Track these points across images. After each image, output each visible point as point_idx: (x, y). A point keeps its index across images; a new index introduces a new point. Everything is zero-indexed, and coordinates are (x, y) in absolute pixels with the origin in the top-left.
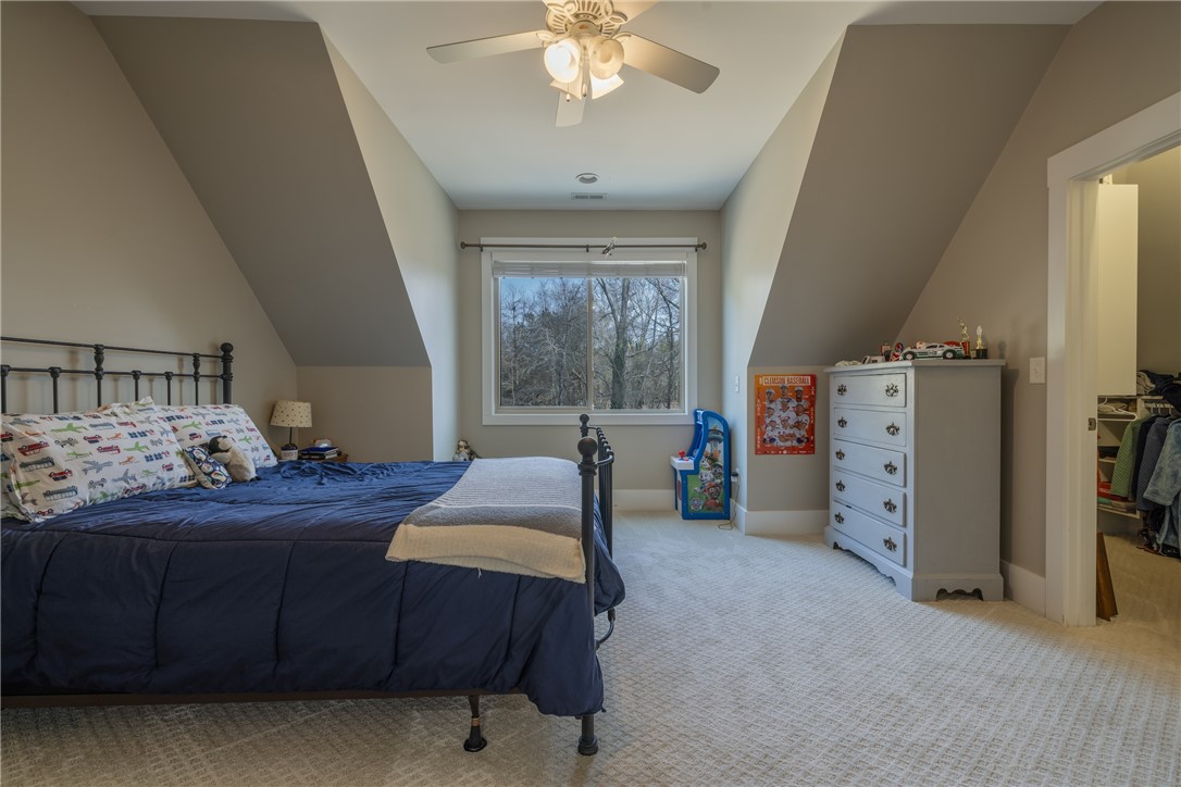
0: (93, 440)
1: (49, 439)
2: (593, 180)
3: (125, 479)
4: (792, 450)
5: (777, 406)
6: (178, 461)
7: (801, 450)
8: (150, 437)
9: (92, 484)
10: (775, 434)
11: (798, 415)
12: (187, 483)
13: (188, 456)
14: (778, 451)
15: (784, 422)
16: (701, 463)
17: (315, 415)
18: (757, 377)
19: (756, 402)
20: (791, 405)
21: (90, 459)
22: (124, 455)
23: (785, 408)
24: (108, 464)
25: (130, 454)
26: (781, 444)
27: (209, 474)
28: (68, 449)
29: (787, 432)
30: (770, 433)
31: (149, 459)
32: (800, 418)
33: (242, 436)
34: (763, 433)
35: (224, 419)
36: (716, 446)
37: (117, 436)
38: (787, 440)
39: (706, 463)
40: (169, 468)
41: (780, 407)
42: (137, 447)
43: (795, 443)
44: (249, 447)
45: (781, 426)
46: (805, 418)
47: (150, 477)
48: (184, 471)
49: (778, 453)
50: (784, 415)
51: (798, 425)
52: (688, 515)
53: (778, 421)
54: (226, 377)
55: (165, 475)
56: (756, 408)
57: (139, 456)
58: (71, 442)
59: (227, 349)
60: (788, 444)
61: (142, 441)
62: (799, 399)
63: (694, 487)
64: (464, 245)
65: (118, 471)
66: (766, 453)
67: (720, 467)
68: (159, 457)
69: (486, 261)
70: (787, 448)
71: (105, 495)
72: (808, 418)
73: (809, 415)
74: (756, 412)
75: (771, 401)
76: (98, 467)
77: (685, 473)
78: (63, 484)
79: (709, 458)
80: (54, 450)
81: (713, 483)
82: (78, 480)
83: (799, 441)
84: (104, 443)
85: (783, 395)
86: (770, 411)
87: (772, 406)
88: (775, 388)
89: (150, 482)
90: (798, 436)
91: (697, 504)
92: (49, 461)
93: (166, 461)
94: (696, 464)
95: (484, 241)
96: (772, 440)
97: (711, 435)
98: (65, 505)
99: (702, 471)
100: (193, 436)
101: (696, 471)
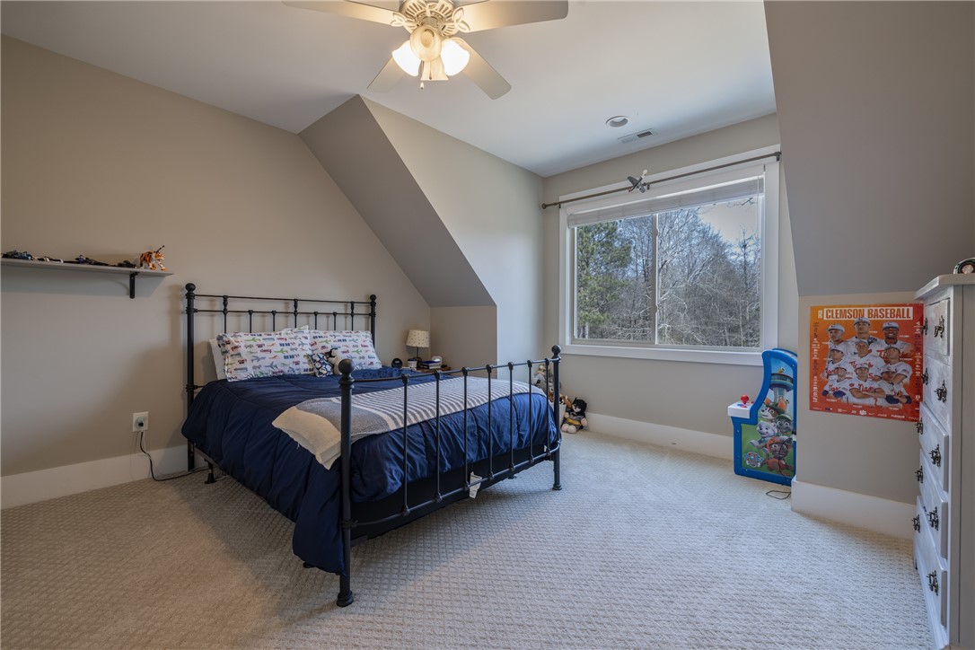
0: (260, 346)
1: (242, 345)
2: (624, 121)
3: (271, 366)
4: (874, 411)
5: (848, 349)
6: (302, 360)
7: (896, 413)
8: (291, 346)
9: (254, 368)
10: (844, 386)
11: (887, 361)
12: (309, 372)
13: (311, 358)
14: (849, 409)
15: (862, 372)
16: (760, 412)
17: (433, 340)
18: (814, 310)
19: (812, 342)
20: (875, 348)
21: (256, 355)
22: (273, 354)
23: (863, 350)
24: (264, 358)
25: (276, 354)
26: (853, 400)
27: (318, 369)
28: (249, 349)
29: (867, 385)
30: (833, 383)
31: (286, 357)
32: (892, 368)
33: (356, 349)
34: (822, 384)
35: (347, 339)
36: (781, 394)
37: (273, 345)
38: (865, 396)
39: (767, 413)
40: (297, 363)
41: (854, 349)
42: (282, 351)
43: (882, 402)
44: (358, 356)
45: (855, 376)
46: (902, 368)
47: (286, 367)
48: (307, 366)
49: (850, 413)
50: (860, 361)
51: (888, 376)
52: (740, 470)
53: (850, 369)
54: (372, 315)
55: (295, 367)
56: (812, 350)
57: (281, 355)
58: (251, 346)
59: (373, 298)
60: (870, 402)
61: (285, 348)
62: (891, 340)
63: (751, 439)
64: (545, 206)
65: (268, 362)
66: (828, 410)
67: (788, 420)
68: (292, 357)
69: (563, 215)
70: (864, 407)
71: (262, 373)
72: (909, 368)
73: (912, 364)
74: (812, 355)
75: (838, 342)
76: (258, 359)
77: (737, 422)
78: (242, 366)
79: (771, 408)
80: (243, 350)
81: (778, 439)
82: (249, 365)
83: (890, 399)
84: (264, 348)
85: (860, 334)
86: (835, 355)
87: (840, 347)
88: (845, 324)
89: (286, 370)
90: (888, 392)
91: (754, 460)
92: (239, 354)
93: (296, 359)
94: (754, 412)
95: (562, 198)
96: (839, 394)
97: (777, 380)
98: (242, 376)
99: (761, 421)
100: (323, 347)
101: (754, 419)
